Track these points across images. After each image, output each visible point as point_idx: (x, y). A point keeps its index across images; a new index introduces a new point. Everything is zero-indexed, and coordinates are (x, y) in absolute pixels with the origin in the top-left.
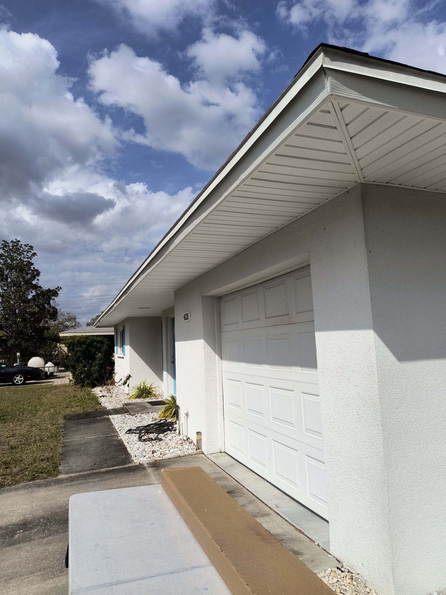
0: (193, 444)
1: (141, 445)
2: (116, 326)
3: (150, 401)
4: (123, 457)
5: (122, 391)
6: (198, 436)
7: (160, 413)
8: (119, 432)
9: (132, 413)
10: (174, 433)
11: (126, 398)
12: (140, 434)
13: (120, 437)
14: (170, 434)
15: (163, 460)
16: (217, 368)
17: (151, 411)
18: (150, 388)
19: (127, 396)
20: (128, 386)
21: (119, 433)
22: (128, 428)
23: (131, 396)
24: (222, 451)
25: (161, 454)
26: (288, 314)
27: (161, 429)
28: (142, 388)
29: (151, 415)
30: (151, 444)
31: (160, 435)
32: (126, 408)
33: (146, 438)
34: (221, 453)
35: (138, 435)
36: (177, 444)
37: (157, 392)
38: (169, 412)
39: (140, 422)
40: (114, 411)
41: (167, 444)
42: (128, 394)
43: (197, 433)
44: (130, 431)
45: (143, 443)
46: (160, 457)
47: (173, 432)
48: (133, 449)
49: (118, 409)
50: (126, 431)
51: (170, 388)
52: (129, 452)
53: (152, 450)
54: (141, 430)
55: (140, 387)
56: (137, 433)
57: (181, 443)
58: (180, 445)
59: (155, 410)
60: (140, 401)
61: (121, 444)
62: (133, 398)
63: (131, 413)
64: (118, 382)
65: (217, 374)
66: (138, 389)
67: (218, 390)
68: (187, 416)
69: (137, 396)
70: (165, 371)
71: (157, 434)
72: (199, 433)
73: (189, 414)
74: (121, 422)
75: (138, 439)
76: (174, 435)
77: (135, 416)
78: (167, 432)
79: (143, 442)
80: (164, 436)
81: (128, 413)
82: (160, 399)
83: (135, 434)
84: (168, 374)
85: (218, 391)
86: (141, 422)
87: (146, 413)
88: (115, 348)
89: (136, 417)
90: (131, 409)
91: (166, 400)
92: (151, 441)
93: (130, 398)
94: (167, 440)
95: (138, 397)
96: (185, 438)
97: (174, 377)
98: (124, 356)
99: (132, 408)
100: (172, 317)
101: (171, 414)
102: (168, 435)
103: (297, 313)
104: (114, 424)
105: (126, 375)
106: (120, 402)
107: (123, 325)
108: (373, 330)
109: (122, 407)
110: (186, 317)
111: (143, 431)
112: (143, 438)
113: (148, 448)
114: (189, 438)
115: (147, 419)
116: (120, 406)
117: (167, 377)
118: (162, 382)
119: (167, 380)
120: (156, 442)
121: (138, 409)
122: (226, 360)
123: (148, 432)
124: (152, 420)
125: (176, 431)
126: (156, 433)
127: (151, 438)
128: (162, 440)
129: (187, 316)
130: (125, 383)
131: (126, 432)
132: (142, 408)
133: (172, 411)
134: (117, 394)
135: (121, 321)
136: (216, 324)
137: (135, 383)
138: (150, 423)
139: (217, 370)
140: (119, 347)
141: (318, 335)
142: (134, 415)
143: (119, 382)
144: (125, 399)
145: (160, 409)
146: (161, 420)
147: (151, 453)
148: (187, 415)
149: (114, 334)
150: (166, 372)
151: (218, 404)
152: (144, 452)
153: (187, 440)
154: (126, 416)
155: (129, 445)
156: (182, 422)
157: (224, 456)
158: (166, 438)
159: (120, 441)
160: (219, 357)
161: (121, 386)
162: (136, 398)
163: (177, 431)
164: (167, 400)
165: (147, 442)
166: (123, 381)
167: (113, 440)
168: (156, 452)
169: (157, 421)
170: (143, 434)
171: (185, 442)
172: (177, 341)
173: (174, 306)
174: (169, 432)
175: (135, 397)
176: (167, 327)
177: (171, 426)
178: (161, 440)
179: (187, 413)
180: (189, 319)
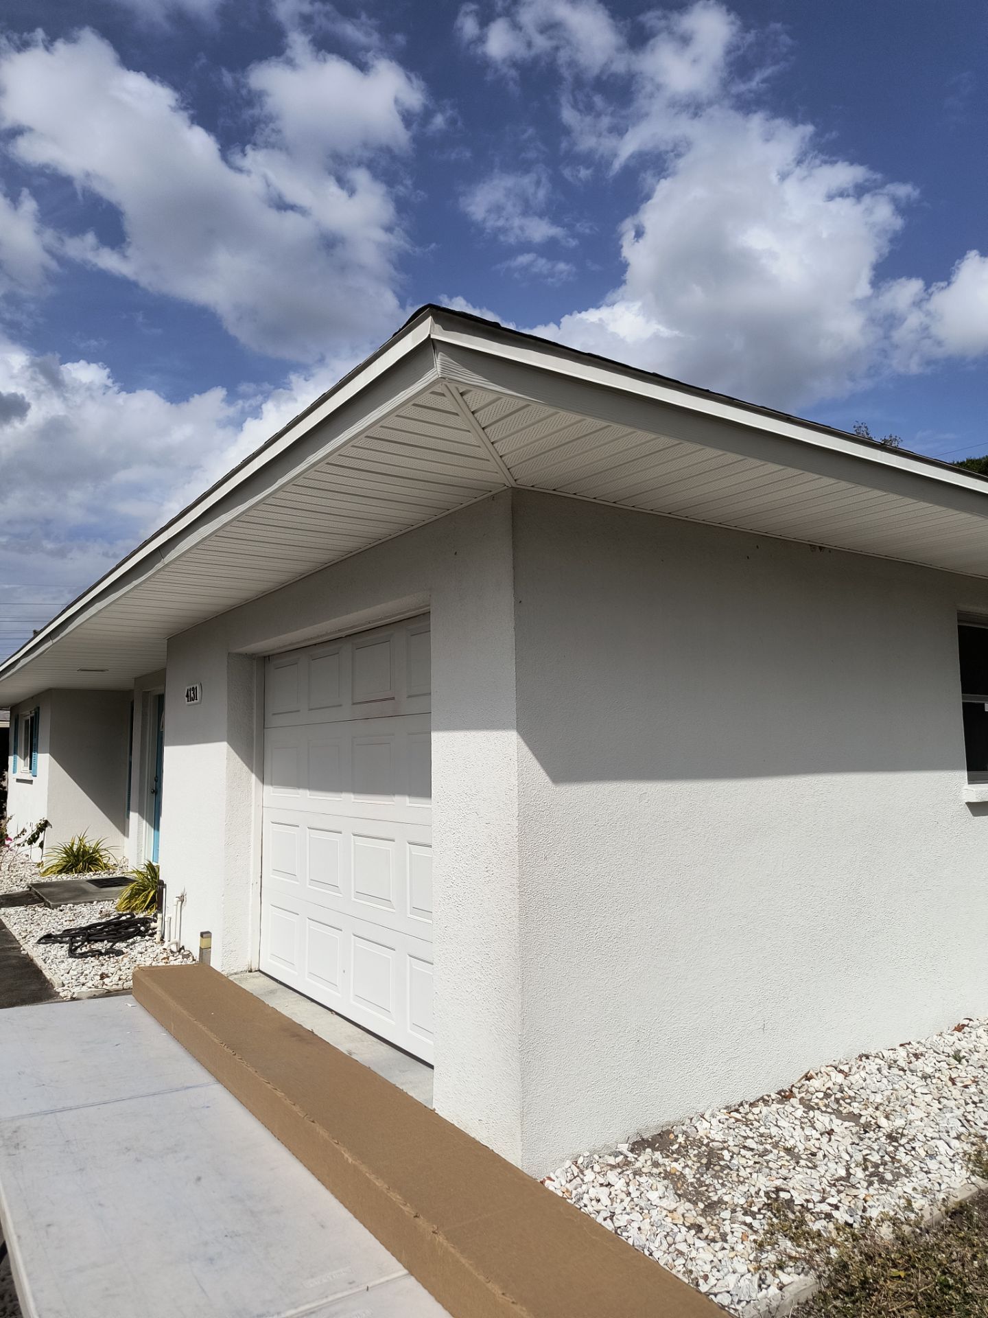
0: (191, 958)
1: (74, 964)
2: (15, 709)
3: (95, 877)
4: (33, 987)
5: (24, 857)
6: (204, 939)
7: (118, 901)
8: (22, 942)
9: (51, 903)
10: (150, 939)
11: (36, 874)
12: (72, 944)
13: (24, 950)
14: (142, 943)
15: (123, 989)
16: (253, 800)
17: (97, 899)
18: (96, 851)
19: (37, 869)
20: (41, 845)
21: (21, 944)
22: (43, 933)
23: (47, 867)
24: (253, 968)
25: (120, 979)
26: (393, 698)
27: (120, 933)
28: (75, 850)
29: (98, 907)
30: (97, 961)
31: (117, 944)
32: (36, 893)
33: (86, 950)
34: (251, 971)
35: (68, 945)
36: (155, 959)
37: (111, 860)
38: (141, 898)
39: (70, 921)
40: (7, 899)
41: (133, 960)
42: (39, 865)
43: (202, 934)
44: (48, 939)
45: (80, 959)
46: (118, 985)
47: (147, 938)
48: (57, 971)
49: (17, 896)
50: (38, 938)
51: (143, 849)
52: (48, 978)
53: (99, 973)
54: (73, 937)
55: (71, 848)
56: (66, 942)
57: (164, 958)
58: (164, 961)
59: (107, 897)
60: (68, 879)
61: (28, 963)
62: (52, 872)
63: (49, 904)
64: (16, 837)
65: (253, 812)
66: (66, 853)
67: (252, 844)
68: (182, 901)
69: (63, 869)
70: (135, 811)
71: (111, 944)
72: (205, 935)
73: (188, 898)
74: (25, 923)
75: (67, 952)
76: (148, 944)
77: (59, 908)
78: (135, 938)
79: (78, 958)
80: (128, 946)
81: (42, 904)
82: (118, 874)
83: (60, 943)
84: (140, 817)
85: (252, 846)
86: (73, 920)
87: (85, 902)
88: (11, 759)
89: (61, 911)
90: (49, 895)
91: (134, 872)
92: (97, 956)
93: (45, 872)
94: (133, 954)
95: (65, 869)
96: (174, 948)
97: (155, 824)
98: (33, 778)
99: (51, 892)
100: (158, 693)
101: (144, 902)
102: (136, 945)
103: (409, 697)
104: (8, 926)
105: (37, 821)
106: (21, 880)
107: (35, 707)
108: (515, 731)
109: (26, 891)
110: (191, 696)
111: (78, 938)
112: (79, 951)
113: (91, 968)
114: (183, 948)
115: (88, 914)
116: (21, 890)
117: (139, 824)
118: (125, 838)
119: (139, 832)
120: (109, 958)
121: (66, 895)
122: (272, 785)
123: (90, 938)
124: (99, 916)
125: (155, 936)
126: (108, 942)
127: (98, 951)
128: (123, 953)
129: (193, 693)
130: (33, 840)
131: (40, 940)
132: (74, 894)
133: (147, 896)
134: (12, 864)
135: (31, 695)
136: (255, 711)
137: (59, 839)
138: (95, 922)
139: (253, 803)
140: (21, 758)
141: (436, 737)
142: (56, 907)
143: (18, 837)
144: (33, 875)
145: (119, 894)
146: (121, 915)
147: (99, 978)
148: (182, 899)
149: (8, 726)
150: (137, 814)
151: (251, 873)
152: (83, 976)
153: (179, 951)
154: (38, 909)
155: (47, 965)
156: (170, 915)
157: (257, 977)
158: (131, 949)
159: (25, 958)
160: (257, 779)
161: (24, 845)
162: (60, 872)
163: (157, 937)
164: (138, 871)
165: (88, 959)
166: (28, 835)
167: (9, 956)
168: (108, 977)
169: (112, 917)
170: (79, 943)
171: (173, 956)
172: (167, 745)
173: (164, 670)
174: (139, 937)
175: (58, 869)
176: (144, 715)
177: (143, 925)
178: (119, 953)
179: (182, 896)
180: (198, 698)
